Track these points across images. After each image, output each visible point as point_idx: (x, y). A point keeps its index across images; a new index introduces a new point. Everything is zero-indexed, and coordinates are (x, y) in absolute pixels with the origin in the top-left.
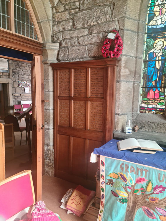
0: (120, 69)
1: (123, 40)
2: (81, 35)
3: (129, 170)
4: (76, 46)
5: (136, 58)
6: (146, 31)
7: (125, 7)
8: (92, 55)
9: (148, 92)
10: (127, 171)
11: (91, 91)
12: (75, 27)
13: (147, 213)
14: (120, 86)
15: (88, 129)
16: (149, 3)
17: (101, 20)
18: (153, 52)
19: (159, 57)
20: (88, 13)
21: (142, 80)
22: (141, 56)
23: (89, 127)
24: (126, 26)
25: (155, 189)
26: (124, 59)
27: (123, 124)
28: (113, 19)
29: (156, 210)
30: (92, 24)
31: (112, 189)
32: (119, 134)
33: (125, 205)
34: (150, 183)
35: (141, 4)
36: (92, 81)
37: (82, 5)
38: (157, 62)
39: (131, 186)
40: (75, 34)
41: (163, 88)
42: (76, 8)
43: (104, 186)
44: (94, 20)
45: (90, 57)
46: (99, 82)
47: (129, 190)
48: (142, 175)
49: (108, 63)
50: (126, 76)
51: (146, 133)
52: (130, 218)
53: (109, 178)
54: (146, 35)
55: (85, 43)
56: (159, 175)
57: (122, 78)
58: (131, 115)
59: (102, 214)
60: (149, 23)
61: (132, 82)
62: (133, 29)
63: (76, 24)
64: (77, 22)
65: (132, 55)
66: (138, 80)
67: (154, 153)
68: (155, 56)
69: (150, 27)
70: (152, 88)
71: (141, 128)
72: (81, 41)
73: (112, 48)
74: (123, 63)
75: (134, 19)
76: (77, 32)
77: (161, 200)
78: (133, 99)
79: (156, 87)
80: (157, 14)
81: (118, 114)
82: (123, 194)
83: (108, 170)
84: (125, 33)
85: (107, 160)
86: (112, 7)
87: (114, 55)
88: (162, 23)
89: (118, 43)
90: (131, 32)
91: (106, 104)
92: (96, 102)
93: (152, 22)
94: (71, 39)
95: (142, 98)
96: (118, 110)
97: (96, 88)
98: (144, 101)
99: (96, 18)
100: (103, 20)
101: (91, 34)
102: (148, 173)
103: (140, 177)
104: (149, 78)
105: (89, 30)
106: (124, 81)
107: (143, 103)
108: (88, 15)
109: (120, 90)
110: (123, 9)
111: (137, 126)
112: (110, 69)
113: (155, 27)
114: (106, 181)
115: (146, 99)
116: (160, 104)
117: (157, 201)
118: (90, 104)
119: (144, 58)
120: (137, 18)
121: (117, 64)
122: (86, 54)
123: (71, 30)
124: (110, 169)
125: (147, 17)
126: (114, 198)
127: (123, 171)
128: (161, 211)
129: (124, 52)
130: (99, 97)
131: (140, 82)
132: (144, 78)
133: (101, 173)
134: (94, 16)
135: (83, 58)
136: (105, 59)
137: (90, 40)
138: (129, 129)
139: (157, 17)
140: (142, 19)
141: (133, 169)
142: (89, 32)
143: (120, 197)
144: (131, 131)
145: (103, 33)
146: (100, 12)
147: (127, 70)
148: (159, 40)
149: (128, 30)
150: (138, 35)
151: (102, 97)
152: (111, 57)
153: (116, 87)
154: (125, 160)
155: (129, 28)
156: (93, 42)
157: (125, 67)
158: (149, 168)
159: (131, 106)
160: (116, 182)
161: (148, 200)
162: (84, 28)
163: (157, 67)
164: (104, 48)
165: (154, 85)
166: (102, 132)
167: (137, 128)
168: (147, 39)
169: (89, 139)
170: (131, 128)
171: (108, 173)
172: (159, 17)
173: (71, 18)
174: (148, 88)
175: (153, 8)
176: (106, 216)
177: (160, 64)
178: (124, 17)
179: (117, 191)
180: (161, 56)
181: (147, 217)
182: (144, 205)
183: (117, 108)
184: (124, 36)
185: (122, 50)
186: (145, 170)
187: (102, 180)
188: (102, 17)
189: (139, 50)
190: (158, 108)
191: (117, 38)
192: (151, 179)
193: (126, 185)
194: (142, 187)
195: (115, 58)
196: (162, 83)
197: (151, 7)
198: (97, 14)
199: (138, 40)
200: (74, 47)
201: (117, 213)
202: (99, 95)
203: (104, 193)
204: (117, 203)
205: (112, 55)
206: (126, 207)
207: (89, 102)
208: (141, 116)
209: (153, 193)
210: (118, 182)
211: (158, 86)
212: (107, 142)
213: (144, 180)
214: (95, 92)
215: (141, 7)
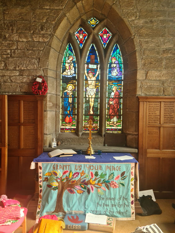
0: (46, 103)
1: (47, 84)
2: (13, 75)
3: (59, 168)
4: (9, 82)
5: (56, 95)
6: (61, 78)
7: (47, 62)
8: (23, 90)
9: (65, 118)
10: (57, 168)
11: (24, 118)
12: (7, 68)
13: (70, 191)
14: (47, 114)
15: (22, 148)
16: (62, 60)
17: (30, 67)
18: (67, 92)
19: (70, 95)
20: (19, 60)
21: (61, 110)
22: (59, 94)
23: (22, 147)
24: (48, 74)
25: (73, 175)
26: (48, 95)
27: (50, 141)
28: (39, 69)
29: (75, 188)
30: (23, 68)
31: (47, 183)
32: (48, 148)
33: (57, 191)
34: (71, 173)
35: (58, 61)
36: (24, 110)
37: (13, 53)
38: (70, 98)
39: (60, 178)
40: (7, 73)
41: (74, 116)
42: (8, 55)
43: (41, 184)
44: (24, 66)
45: (22, 92)
46: (31, 111)
47: (59, 181)
48: (66, 169)
49: (38, 98)
50: (51, 107)
51: (65, 146)
52: (60, 198)
53: (45, 177)
54: (61, 81)
55: (17, 81)
56: (76, 166)
57: (48, 109)
58: (55, 134)
59: (41, 204)
60: (63, 73)
61: (54, 111)
62: (53, 76)
63: (8, 66)
64: (9, 65)
65: (53, 93)
66: (58, 110)
67: (72, 155)
68: (68, 95)
69: (64, 76)
70: (67, 115)
71: (62, 143)
72: (13, 79)
73: (40, 88)
74: (48, 99)
75: (53, 70)
76: (9, 72)
77: (77, 181)
78: (56, 123)
79: (70, 114)
80: (67, 68)
81: (47, 134)
82: (55, 184)
83: (44, 171)
84: (48, 79)
85: (43, 165)
86: (38, 60)
87: (42, 93)
88: (70, 75)
89: (44, 85)
90: (52, 78)
91: (37, 127)
92: (29, 126)
93: (65, 73)
94: (3, 77)
95: (62, 122)
96: (46, 131)
97: (28, 116)
98: (63, 124)
99: (26, 65)
100: (32, 67)
101: (22, 75)
102: (69, 167)
103: (65, 170)
104: (65, 108)
105: (20, 72)
106: (49, 111)
107: (62, 125)
108: (19, 62)
109: (47, 117)
110: (46, 63)
111: (59, 142)
112: (39, 103)
113: (67, 76)
114: (43, 179)
115: (64, 122)
116: (73, 126)
117: (75, 182)
118: (23, 128)
119: (61, 95)
120: (55, 69)
121: (44, 99)
122: (18, 90)
123: (3, 69)
124: (46, 170)
125: (62, 69)
126: (49, 189)
127: (54, 169)
128: (78, 187)
129: (48, 91)
130: (31, 122)
131: (60, 111)
132: (62, 108)
133: (39, 175)
134: (24, 64)
135: (15, 92)
136: (36, 96)
137: (22, 80)
138: (54, 144)
139: (67, 70)
140: (58, 70)
141: (61, 167)
142: (20, 73)
143: (53, 187)
144: (56, 145)
145: (32, 76)
146: (29, 62)
147: (51, 103)
148: (69, 85)
149: (50, 77)
150: (57, 81)
151: (33, 122)
152: (40, 94)
153: (44, 115)
154: (56, 162)
155: (50, 76)
156: (24, 82)
157: (50, 101)
158: (70, 164)
159: (55, 128)
160: (50, 178)
161: (70, 183)
162: (16, 70)
163: (70, 102)
164: (34, 87)
165: (69, 113)
166: (34, 149)
167: (59, 143)
168: (62, 83)
169: (23, 156)
170: (56, 143)
171: (44, 173)
172: (69, 70)
173: (3, 61)
174: (65, 115)
175: (65, 64)
176: (44, 203)
177: (72, 100)
178: (47, 68)
179: (51, 183)
180: (71, 95)
181: (70, 194)
182: (68, 187)
183: (45, 129)
184: (48, 81)
185: (47, 90)
186: (68, 165)
187: (40, 180)
188: (31, 65)
189: (58, 90)
190: (72, 128)
191: (43, 82)
192: (71, 170)
193: (57, 178)
194: (67, 176)
195: (43, 95)
196: (73, 112)
197: (63, 63)
198: (26, 63)
199: (57, 84)
200: (6, 83)
201: (52, 198)
202: (31, 120)
203: (42, 189)
204: (51, 191)
205: (41, 93)
206: (57, 192)
207: (22, 126)
208: (62, 134)
209: (73, 178)
210: (51, 177)
211: (71, 114)
212: (39, 156)
213: (67, 171)
214: (27, 119)
215: (57, 63)
